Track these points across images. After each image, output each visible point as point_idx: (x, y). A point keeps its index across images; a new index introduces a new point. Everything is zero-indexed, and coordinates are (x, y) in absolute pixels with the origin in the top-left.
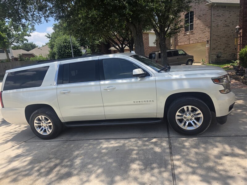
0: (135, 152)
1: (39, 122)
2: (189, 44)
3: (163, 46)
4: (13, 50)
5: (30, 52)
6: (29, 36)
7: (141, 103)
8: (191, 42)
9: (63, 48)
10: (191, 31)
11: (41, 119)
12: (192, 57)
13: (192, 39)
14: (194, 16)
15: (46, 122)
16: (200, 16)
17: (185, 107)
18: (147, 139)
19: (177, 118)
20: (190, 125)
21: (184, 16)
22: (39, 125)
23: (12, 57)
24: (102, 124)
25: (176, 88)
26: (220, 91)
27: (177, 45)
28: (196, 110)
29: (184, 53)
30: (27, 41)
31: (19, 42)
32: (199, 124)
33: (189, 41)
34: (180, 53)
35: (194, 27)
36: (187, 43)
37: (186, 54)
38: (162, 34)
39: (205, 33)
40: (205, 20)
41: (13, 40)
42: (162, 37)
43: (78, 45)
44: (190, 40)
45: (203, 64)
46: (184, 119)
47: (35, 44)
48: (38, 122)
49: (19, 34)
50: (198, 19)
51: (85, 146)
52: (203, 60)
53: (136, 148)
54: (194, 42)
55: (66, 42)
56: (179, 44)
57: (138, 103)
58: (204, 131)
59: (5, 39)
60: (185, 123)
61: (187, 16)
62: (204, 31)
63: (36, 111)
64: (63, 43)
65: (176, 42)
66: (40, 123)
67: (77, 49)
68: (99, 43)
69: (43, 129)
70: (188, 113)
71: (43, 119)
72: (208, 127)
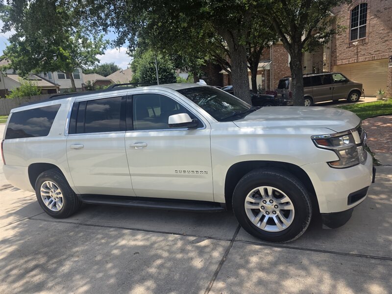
0: (159, 262)
1: (48, 191)
2: (357, 62)
3: (296, 67)
4: (84, 75)
5: (108, 78)
6: (102, 53)
7: (187, 174)
8: (361, 59)
9: (148, 72)
10: (362, 40)
11: (48, 186)
12: (360, 86)
13: (363, 53)
14: (368, 11)
15: (56, 192)
16: (378, 11)
17: (261, 189)
18: (195, 238)
19: (247, 207)
20: (271, 222)
21: (349, 12)
22: (48, 195)
23: (82, 84)
24: (130, 204)
25: (244, 152)
26: (328, 163)
27: (335, 64)
28: (281, 196)
29: (344, 79)
30: (99, 62)
31: (88, 63)
32: (288, 223)
33: (358, 57)
34: (336, 78)
35: (367, 31)
36: (353, 62)
37: (347, 81)
38: (296, 47)
39: (387, 43)
40: (388, 19)
41: (80, 61)
42: (296, 52)
43: (171, 66)
44: (359, 55)
45: (381, 99)
46: (261, 209)
47: (116, 66)
48: (45, 191)
49: (88, 52)
50: (376, 16)
51: (97, 239)
52: (380, 92)
53: (166, 254)
54: (366, 58)
55: (152, 63)
56: (339, 63)
57: (183, 173)
58: (297, 237)
59: (68, 59)
60: (263, 217)
61: (354, 13)
62: (386, 39)
63: (42, 174)
64: (149, 64)
65: (333, 58)
66: (48, 193)
67: (169, 72)
68: (204, 63)
69: (52, 201)
70: (268, 200)
71: (52, 186)
72: (304, 230)
